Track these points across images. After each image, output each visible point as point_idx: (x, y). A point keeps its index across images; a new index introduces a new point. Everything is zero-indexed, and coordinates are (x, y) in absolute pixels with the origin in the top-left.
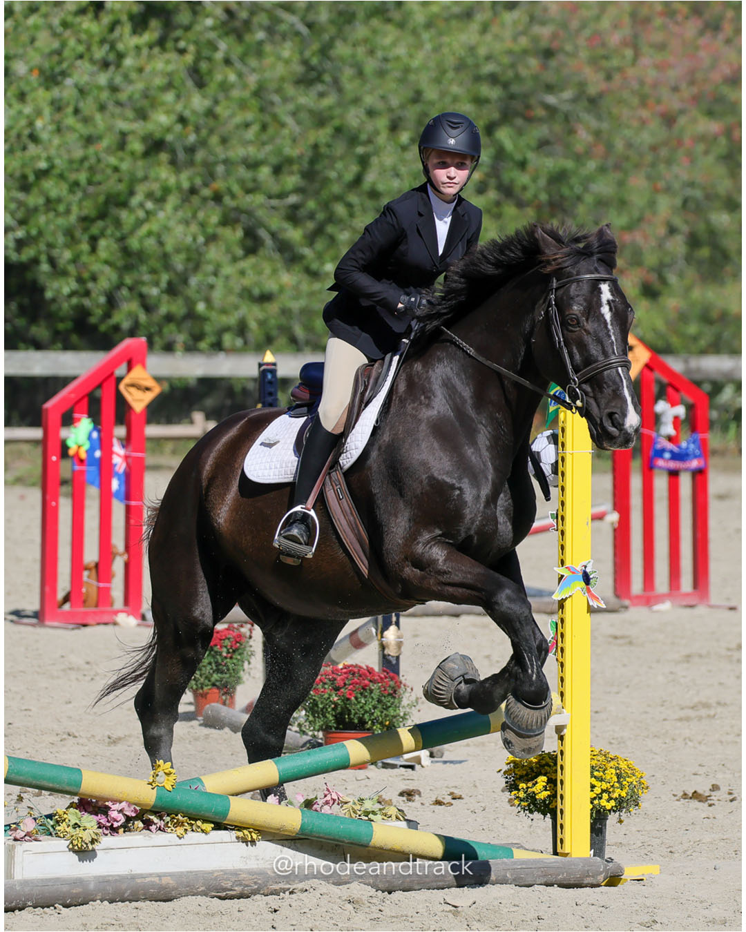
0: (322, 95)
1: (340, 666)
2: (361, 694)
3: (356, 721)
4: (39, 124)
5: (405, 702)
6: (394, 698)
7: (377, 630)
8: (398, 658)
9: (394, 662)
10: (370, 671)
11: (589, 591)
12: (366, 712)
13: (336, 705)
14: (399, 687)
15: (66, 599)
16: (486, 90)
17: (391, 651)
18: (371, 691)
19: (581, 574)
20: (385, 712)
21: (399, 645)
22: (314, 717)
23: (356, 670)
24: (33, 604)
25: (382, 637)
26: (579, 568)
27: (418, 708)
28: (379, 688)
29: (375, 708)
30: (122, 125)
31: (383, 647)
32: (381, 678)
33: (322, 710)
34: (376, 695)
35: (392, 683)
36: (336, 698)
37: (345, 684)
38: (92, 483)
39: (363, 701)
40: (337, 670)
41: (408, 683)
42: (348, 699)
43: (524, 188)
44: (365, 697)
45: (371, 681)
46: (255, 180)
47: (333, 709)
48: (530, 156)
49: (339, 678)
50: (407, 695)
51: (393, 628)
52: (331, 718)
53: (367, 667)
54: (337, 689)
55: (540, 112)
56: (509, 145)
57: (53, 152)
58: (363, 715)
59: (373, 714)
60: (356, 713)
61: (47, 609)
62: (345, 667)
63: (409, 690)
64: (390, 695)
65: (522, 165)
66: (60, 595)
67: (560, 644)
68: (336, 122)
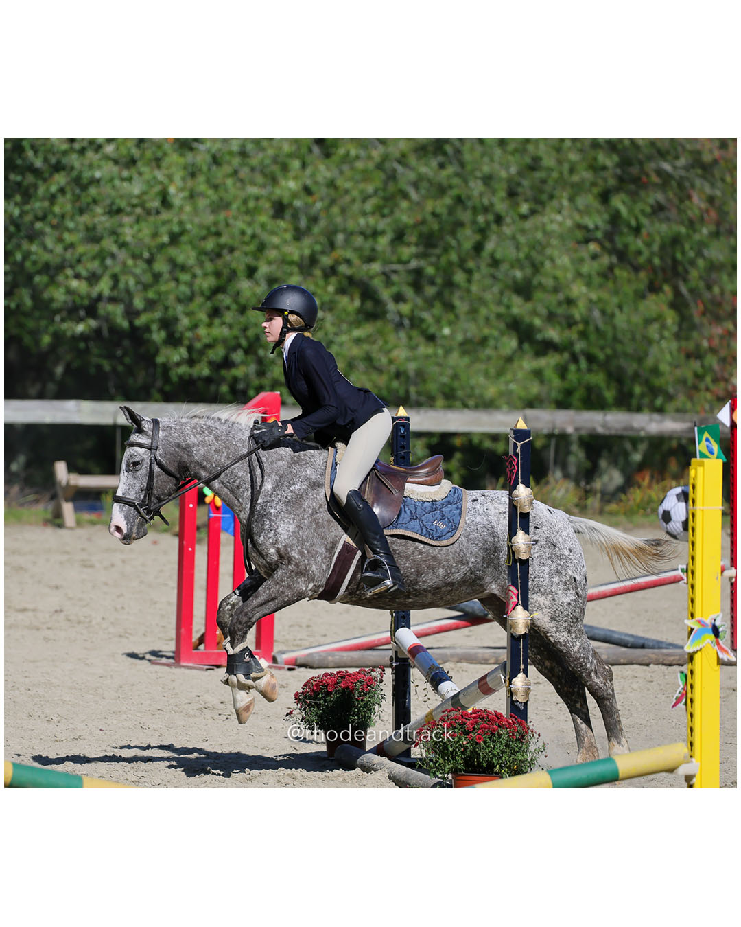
0: (442, 166)
1: (470, 711)
2: (490, 738)
3: (485, 764)
4: (172, 190)
5: (532, 748)
6: (522, 743)
7: (505, 677)
8: (526, 704)
9: (522, 708)
10: (498, 716)
11: (718, 644)
12: (494, 756)
13: (465, 748)
14: (527, 733)
15: (201, 640)
16: (602, 158)
17: (520, 698)
18: (500, 736)
19: (710, 627)
20: (513, 757)
21: (527, 692)
22: (444, 759)
23: (485, 715)
24: (169, 647)
25: (510, 684)
26: (708, 621)
27: (544, 753)
28: (507, 733)
29: (503, 752)
30: (253, 190)
31: (511, 693)
32: (509, 723)
33: (452, 753)
34: (504, 740)
35: (520, 729)
36: (465, 742)
37: (474, 729)
38: (227, 531)
39: (492, 746)
40: (466, 715)
41: (535, 729)
42: (477, 743)
43: (639, 253)
44: (494, 741)
45: (499, 726)
46: (373, 250)
47: (462, 753)
48: (644, 221)
49: (468, 722)
50: (534, 740)
51: (521, 675)
52: (460, 761)
53: (496, 712)
54: (467, 733)
55: (655, 179)
56: (624, 211)
57: (184, 217)
58: (492, 758)
59: (501, 758)
60: (485, 757)
61: (183, 649)
62: (474, 712)
63: (536, 736)
64: (519, 739)
65: (637, 230)
66: (196, 637)
67: (689, 695)
68: (454, 192)
